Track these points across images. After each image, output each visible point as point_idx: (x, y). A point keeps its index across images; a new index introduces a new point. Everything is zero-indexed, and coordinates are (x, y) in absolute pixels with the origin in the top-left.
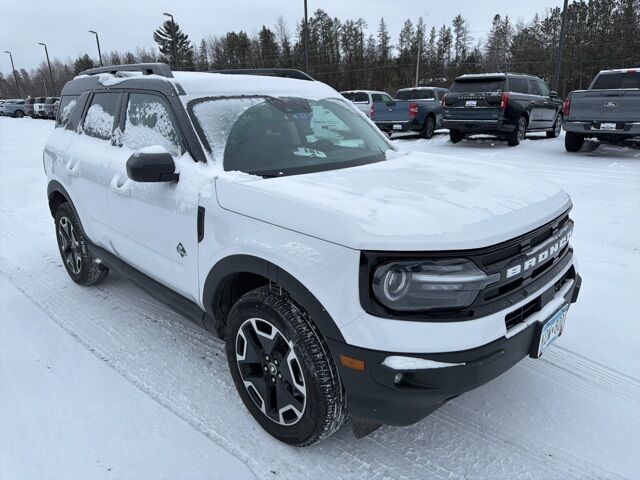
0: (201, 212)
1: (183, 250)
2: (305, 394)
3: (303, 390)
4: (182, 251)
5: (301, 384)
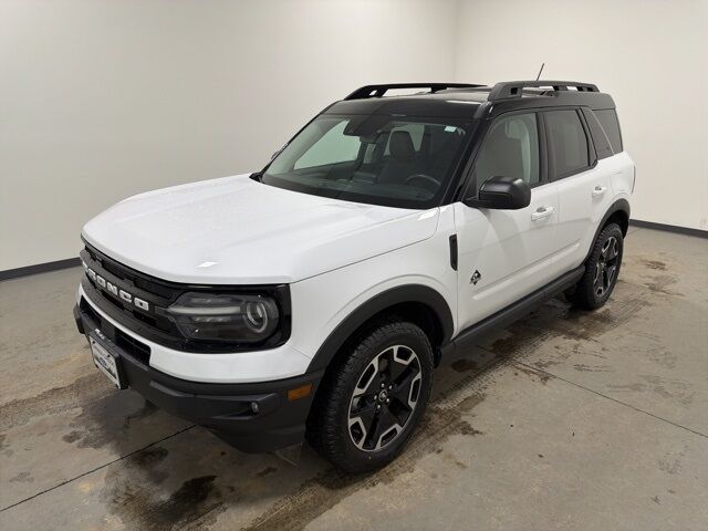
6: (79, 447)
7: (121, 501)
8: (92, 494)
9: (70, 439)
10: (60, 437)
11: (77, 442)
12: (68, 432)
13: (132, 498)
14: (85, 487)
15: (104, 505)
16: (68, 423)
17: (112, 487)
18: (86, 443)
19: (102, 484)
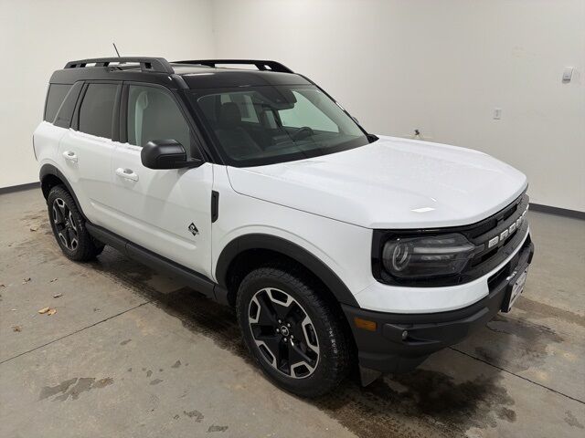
0: (215, 196)
1: (196, 229)
2: (318, 353)
3: (316, 349)
4: (194, 230)
5: (315, 344)
6: (513, 403)
7: (535, 354)
8: (544, 369)
9: (510, 416)
10: (514, 424)
11: (509, 408)
12: (504, 423)
13: (528, 350)
14: (542, 376)
15: (545, 360)
16: (495, 430)
17: (529, 363)
18: (505, 400)
19: (532, 369)
